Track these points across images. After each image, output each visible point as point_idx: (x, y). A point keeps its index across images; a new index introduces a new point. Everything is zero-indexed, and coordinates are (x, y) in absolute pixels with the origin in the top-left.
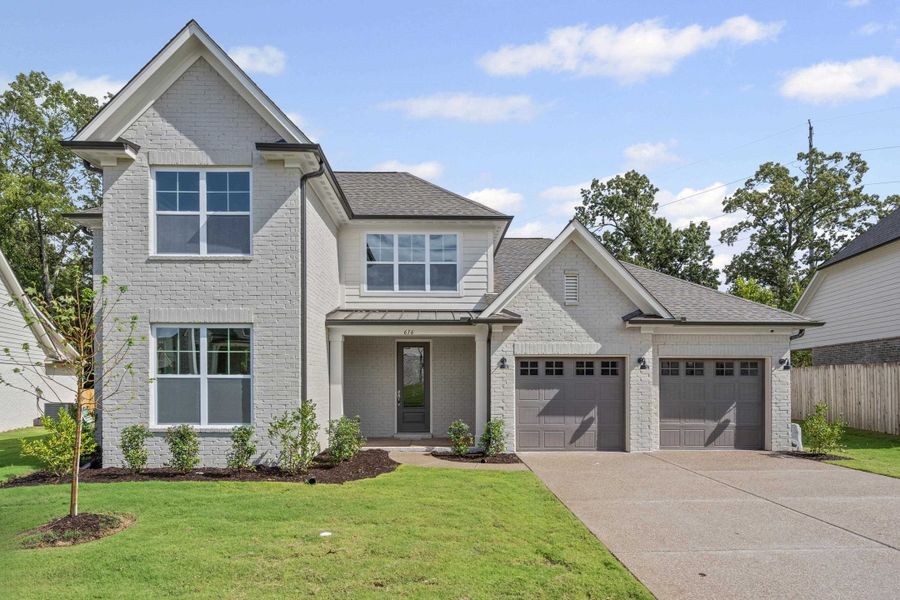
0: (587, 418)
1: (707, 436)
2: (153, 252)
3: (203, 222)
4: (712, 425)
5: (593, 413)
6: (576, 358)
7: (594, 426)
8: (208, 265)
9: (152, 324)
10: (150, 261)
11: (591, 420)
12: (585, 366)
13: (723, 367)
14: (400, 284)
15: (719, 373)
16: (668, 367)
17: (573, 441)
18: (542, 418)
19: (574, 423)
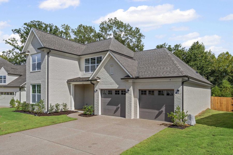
0: (118, 107)
1: (155, 116)
2: (31, 71)
3: (36, 64)
4: (157, 112)
5: (119, 105)
6: (115, 89)
7: (119, 109)
8: (38, 72)
9: (31, 84)
10: (31, 72)
11: (119, 107)
12: (117, 92)
13: (160, 92)
14: (91, 70)
15: (159, 94)
16: (143, 92)
17: (114, 113)
18: (107, 106)
19: (115, 108)
